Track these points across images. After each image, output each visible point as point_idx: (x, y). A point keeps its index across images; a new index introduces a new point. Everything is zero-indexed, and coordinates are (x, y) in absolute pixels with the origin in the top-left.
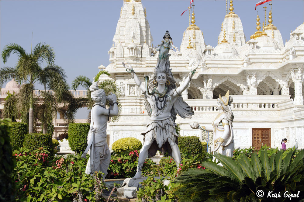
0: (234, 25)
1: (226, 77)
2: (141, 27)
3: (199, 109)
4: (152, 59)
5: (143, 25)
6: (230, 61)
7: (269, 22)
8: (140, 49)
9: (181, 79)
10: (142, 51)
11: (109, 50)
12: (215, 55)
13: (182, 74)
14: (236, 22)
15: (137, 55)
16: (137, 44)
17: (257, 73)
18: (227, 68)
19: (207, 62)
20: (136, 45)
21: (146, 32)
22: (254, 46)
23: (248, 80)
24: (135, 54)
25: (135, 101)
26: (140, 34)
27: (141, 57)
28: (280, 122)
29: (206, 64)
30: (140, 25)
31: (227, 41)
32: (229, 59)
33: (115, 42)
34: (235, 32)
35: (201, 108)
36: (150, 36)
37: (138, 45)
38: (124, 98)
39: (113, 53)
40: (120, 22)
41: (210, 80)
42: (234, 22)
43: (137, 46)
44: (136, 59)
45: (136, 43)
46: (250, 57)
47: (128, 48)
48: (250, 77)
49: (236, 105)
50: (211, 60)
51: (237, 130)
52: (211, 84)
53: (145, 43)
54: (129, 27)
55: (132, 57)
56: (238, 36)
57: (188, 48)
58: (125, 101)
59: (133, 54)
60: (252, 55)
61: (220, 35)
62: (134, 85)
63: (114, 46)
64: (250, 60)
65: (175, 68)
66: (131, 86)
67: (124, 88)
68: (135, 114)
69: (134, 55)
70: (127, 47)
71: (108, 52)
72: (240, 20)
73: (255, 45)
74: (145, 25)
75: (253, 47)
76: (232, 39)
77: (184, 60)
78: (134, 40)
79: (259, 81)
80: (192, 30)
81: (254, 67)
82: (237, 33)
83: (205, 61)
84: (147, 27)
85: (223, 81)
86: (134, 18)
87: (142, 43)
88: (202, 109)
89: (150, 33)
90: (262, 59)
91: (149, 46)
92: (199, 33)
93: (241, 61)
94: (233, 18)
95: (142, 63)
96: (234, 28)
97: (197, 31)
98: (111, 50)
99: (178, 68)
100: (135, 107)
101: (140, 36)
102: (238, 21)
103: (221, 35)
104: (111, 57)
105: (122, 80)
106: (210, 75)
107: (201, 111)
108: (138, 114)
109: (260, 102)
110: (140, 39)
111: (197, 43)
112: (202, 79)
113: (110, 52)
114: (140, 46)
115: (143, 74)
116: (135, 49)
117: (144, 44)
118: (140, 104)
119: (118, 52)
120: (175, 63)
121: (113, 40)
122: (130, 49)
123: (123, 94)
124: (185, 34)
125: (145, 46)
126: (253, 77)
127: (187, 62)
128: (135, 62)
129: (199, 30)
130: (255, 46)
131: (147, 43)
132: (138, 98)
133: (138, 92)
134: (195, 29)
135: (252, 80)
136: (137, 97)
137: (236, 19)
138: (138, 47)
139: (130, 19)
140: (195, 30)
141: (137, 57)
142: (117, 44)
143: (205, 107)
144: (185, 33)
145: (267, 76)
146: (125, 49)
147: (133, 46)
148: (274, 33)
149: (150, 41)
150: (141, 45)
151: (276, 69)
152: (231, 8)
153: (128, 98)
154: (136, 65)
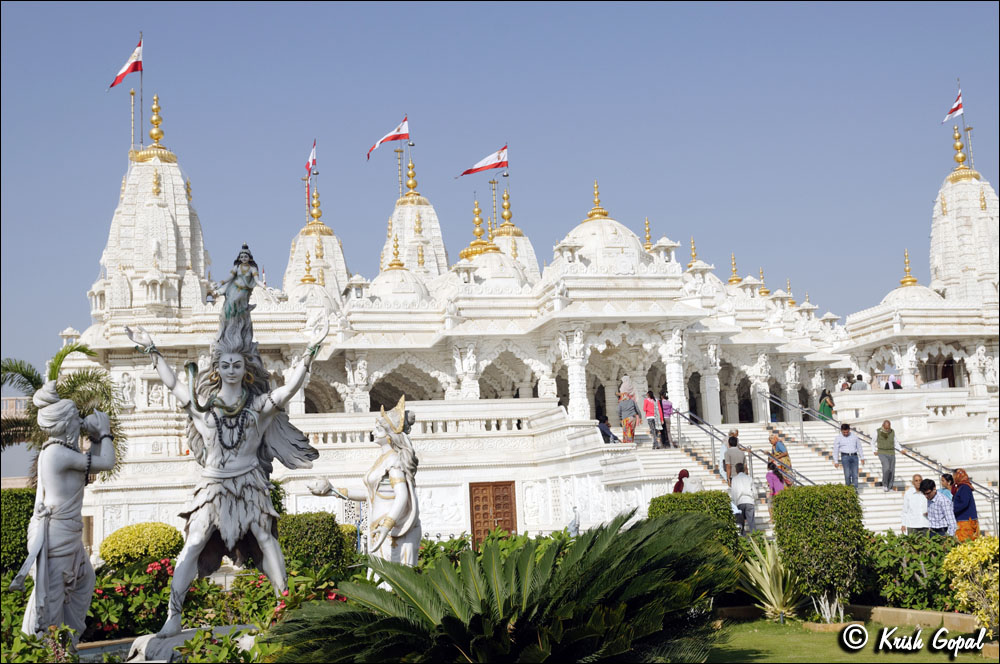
0: (420, 224)
1: (402, 356)
2: (177, 229)
3: (335, 440)
4: (207, 312)
5: (184, 222)
6: (410, 313)
7: (503, 217)
8: (176, 286)
9: (286, 361)
10: (182, 290)
11: (90, 287)
12: (373, 298)
13: (289, 350)
14: (424, 216)
15: (168, 300)
16: (168, 272)
17: (479, 343)
18: (404, 332)
19: (352, 318)
20: (165, 275)
21: (193, 240)
22: (469, 277)
23: (458, 360)
24: (161, 299)
25: (164, 423)
26: (174, 245)
27: (180, 307)
28: (535, 465)
29: (352, 323)
30: (175, 223)
31: (402, 265)
32: (409, 310)
33: (107, 267)
34: (423, 242)
35: (339, 436)
36: (202, 251)
37: (169, 275)
38: (133, 416)
39: (102, 295)
40: (120, 215)
41: (361, 364)
42: (420, 218)
43: (167, 278)
44: (164, 311)
45: (165, 269)
46: (461, 303)
47: (143, 283)
48: (462, 355)
49: (429, 425)
50: (364, 312)
51: (433, 489)
52: (365, 373)
53: (188, 269)
54: (147, 229)
55: (154, 305)
56: (429, 250)
57: (303, 280)
58: (137, 424)
59: (156, 298)
60: (465, 299)
61: (385, 247)
63: (105, 278)
64: (461, 311)
65: (272, 334)
66: (151, 382)
67: (134, 388)
68: (163, 456)
69: (158, 301)
70: (141, 280)
71: (88, 293)
72: (433, 211)
73: (472, 275)
74: (188, 222)
75: (466, 280)
76: (416, 258)
77: (294, 313)
78: (160, 263)
79: (484, 364)
80: (313, 235)
81: (470, 330)
82: (427, 243)
83: (349, 314)
84: (193, 228)
85: (394, 365)
86: (159, 205)
87: (180, 268)
88: (344, 440)
89: (202, 244)
90: (490, 308)
91: (199, 277)
92: (332, 244)
93: (438, 313)
94: (415, 207)
95: (182, 321)
96: (420, 232)
97: (326, 238)
98: (96, 288)
99: (277, 334)
100: (163, 439)
101: (175, 251)
102: (428, 213)
103: (387, 249)
104: (96, 308)
105: (128, 369)
106: (362, 351)
107: (340, 443)
108: (173, 456)
109: (487, 416)
110: (175, 259)
111: (327, 267)
112: (342, 360)
113: (92, 294)
114: (175, 278)
115: (185, 351)
116: (162, 286)
117: (188, 272)
118: (177, 431)
119: (115, 293)
120: (271, 322)
121: (101, 261)
122: (148, 286)
123: (131, 404)
124: (295, 246)
125: (189, 276)
126: (470, 354)
127: (302, 317)
128: (163, 320)
129: (331, 235)
130: (472, 278)
131: (195, 268)
132: (171, 415)
134: (322, 232)
135: (465, 361)
136: (170, 411)
137: (423, 208)
138: (171, 281)
139: (148, 205)
140: (322, 236)
141: (168, 307)
142: (113, 273)
143: (351, 432)
144: (296, 242)
145: (503, 351)
146: (136, 284)
147: (156, 277)
148: (515, 244)
149: (202, 264)
150: (178, 276)
151: (523, 332)
152: (410, 182)
153: (143, 415)
154: (164, 328)
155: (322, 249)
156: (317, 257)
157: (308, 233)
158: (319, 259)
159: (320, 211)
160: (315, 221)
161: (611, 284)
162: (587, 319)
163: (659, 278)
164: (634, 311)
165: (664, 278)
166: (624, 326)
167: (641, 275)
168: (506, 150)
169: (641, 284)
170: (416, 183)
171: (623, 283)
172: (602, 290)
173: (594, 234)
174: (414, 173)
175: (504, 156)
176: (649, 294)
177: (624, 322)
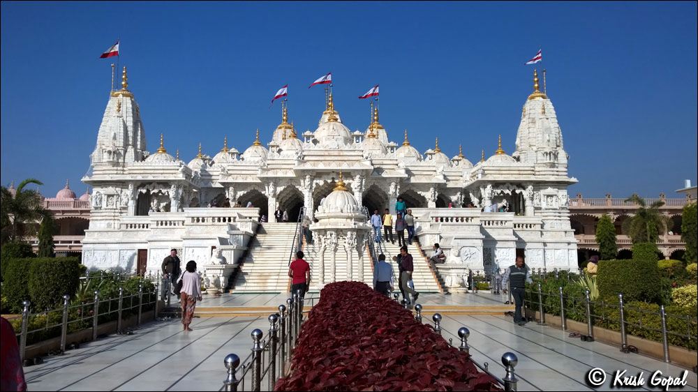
1: (252, 186)
2: (125, 127)
5: (130, 124)
8: (122, 153)
10: (126, 155)
15: (118, 159)
16: (119, 147)
17: (276, 181)
20: (117, 148)
21: (134, 132)
24: (114, 159)
25: (113, 214)
26: (123, 134)
29: (228, 170)
30: (125, 124)
33: (97, 144)
36: (140, 137)
43: (118, 150)
44: (116, 164)
45: (117, 145)
50: (234, 166)
53: (130, 145)
54: (111, 127)
55: (110, 161)
58: (102, 214)
60: (271, 160)
62: (113, 196)
63: (96, 149)
64: (268, 166)
66: (109, 196)
68: (112, 229)
69: (112, 159)
70: (107, 150)
71: (91, 156)
74: (132, 124)
78: (114, 142)
79: (278, 191)
80: (283, 129)
81: (270, 174)
84: (135, 127)
86: (119, 116)
87: (126, 145)
91: (136, 149)
95: (125, 169)
97: (288, 130)
100: (112, 222)
101: (123, 137)
108: (116, 229)
110: (123, 141)
114: (122, 149)
115: (123, 182)
116: (114, 153)
120: (163, 170)
124: (275, 134)
125: (130, 148)
128: (115, 168)
129: (290, 128)
131: (134, 145)
132: (117, 211)
133: (118, 203)
134: (286, 128)
136: (116, 209)
138: (120, 150)
139: (114, 117)
141: (118, 163)
144: (275, 132)
145: (289, 184)
147: (111, 149)
148: (378, 132)
149: (139, 143)
152: (330, 104)
153: (104, 211)
154: (115, 172)
157: (280, 128)
160: (285, 122)
161: (326, 153)
162: (313, 170)
163: (352, 151)
164: (333, 166)
165: (354, 151)
166: (333, 173)
167: (342, 149)
168: (378, 87)
169: (341, 154)
171: (332, 153)
172: (321, 156)
173: (324, 129)
176: (346, 158)
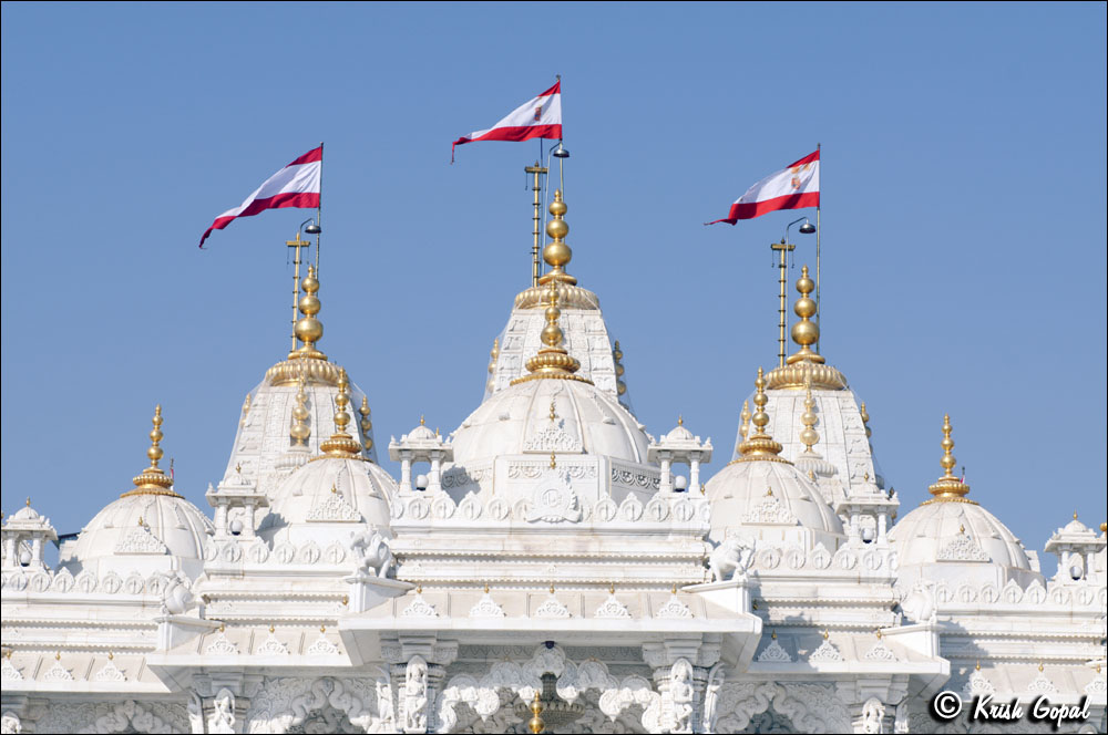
46: (210, 585)
64: (210, 604)
134: (312, 379)
137: (575, 318)
140: (311, 389)
145: (317, 705)
148: (814, 409)
152: (554, 250)
155: (306, 421)
156: (294, 440)
157: (280, 380)
158: (298, 446)
159: (319, 326)
160: (305, 349)
161: (515, 546)
162: (443, 636)
163: (649, 533)
164: (551, 617)
165: (663, 533)
166: (550, 654)
167: (596, 525)
168: (815, 165)
169: (594, 549)
170: (569, 252)
171: (544, 544)
173: (504, 418)
174: (565, 228)
175: (811, 178)
176: (615, 573)
177: (550, 645)
